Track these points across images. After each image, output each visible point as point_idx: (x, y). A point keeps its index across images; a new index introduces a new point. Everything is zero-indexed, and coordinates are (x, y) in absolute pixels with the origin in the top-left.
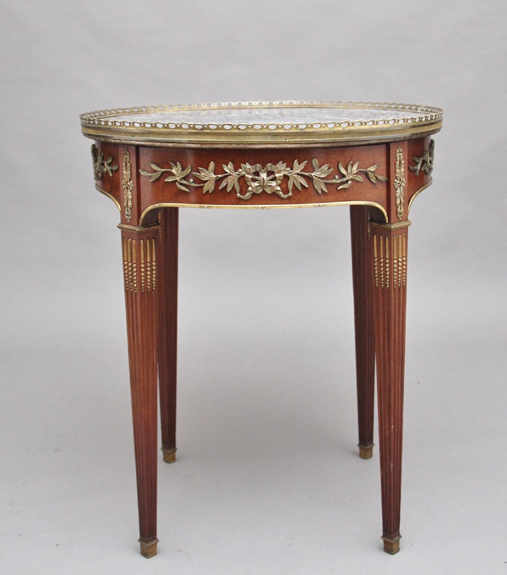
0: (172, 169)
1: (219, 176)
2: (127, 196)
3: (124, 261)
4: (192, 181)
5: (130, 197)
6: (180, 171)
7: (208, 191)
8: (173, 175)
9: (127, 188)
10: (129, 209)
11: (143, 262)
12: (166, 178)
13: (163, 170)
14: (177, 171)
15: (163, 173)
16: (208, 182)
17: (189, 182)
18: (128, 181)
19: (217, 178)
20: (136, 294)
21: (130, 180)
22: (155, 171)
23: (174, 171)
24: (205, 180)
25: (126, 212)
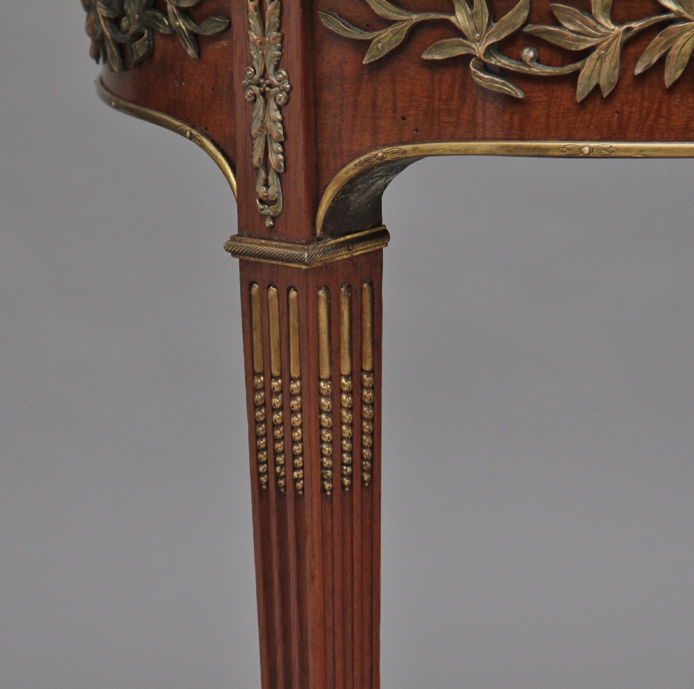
0: (453, 13)
1: (636, 25)
2: (263, 126)
3: (251, 373)
4: (532, 54)
5: (277, 130)
6: (486, 20)
7: (597, 87)
8: (457, 32)
9: (263, 94)
10: (273, 178)
11: (325, 373)
12: (424, 49)
13: (415, 18)
14: (472, 17)
15: (416, 29)
16: (595, 55)
17: (520, 59)
18: (271, 70)
19: (630, 34)
20: (298, 498)
21: (277, 68)
22: (388, 23)
23: (460, 18)
24: (582, 47)
25: (261, 190)
